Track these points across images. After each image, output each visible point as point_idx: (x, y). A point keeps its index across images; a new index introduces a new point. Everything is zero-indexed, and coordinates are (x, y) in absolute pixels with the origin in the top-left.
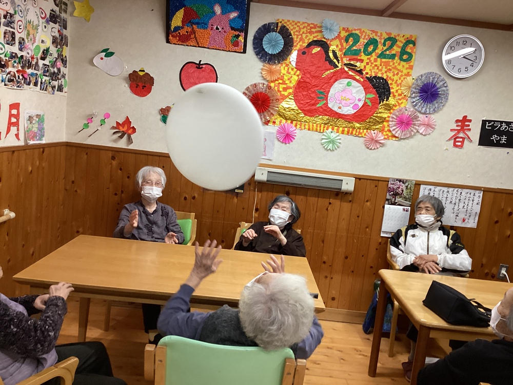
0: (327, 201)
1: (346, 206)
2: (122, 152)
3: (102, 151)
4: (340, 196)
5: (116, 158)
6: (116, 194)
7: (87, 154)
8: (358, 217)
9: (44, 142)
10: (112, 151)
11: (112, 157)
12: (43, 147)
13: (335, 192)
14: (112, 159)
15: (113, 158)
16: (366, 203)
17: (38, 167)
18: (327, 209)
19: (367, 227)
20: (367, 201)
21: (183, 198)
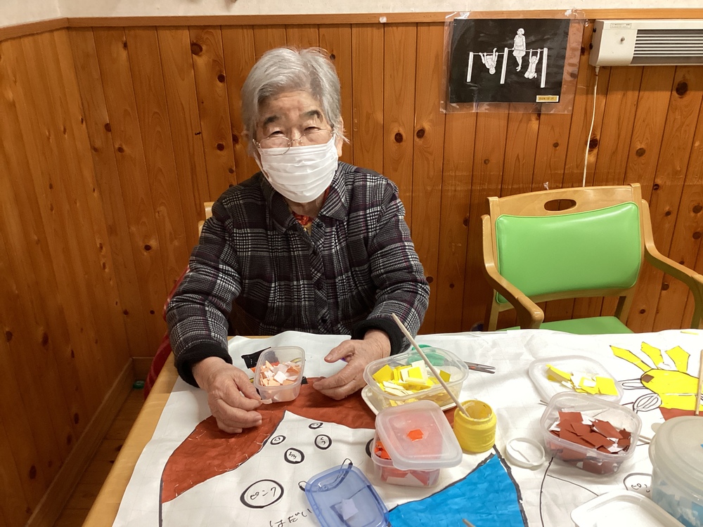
3: (162, 33)
5: (204, 48)
6: (221, 147)
7: (125, 46)
10: (189, 27)
11: (193, 44)
14: (194, 52)
15: (196, 48)
21: (393, 137)
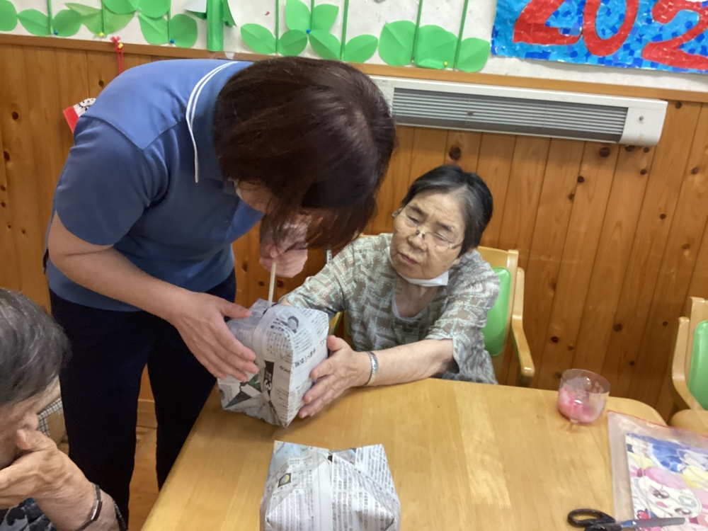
0: (571, 174)
1: (629, 185)
4: (612, 159)
8: (663, 217)
13: (600, 147)
16: (690, 178)
18: (571, 197)
19: (686, 247)
20: (694, 172)
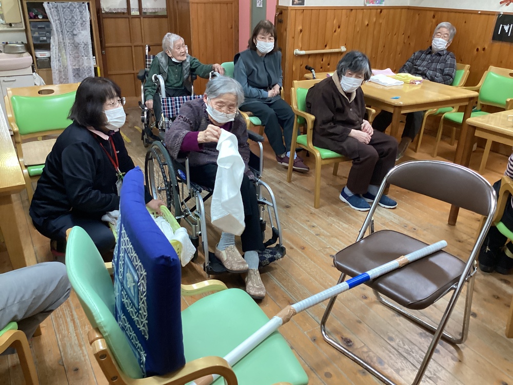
2: (439, 11)
3: (428, 12)
5: (436, 17)
7: (419, 15)
9: (383, 5)
10: (434, 11)
11: (433, 16)
12: (381, 9)
17: (375, 23)
21: (476, 50)
